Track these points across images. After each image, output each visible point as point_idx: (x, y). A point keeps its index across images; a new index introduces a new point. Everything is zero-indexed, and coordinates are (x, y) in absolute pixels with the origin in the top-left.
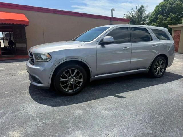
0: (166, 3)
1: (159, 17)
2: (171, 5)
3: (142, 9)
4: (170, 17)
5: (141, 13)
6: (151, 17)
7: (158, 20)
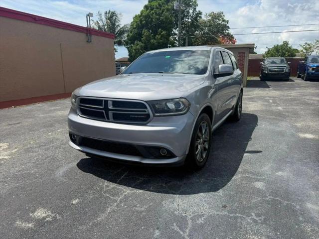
0: (151, 12)
1: (144, 32)
2: (158, 17)
3: (114, 17)
4: (160, 34)
5: (114, 24)
6: (131, 32)
7: (144, 38)
